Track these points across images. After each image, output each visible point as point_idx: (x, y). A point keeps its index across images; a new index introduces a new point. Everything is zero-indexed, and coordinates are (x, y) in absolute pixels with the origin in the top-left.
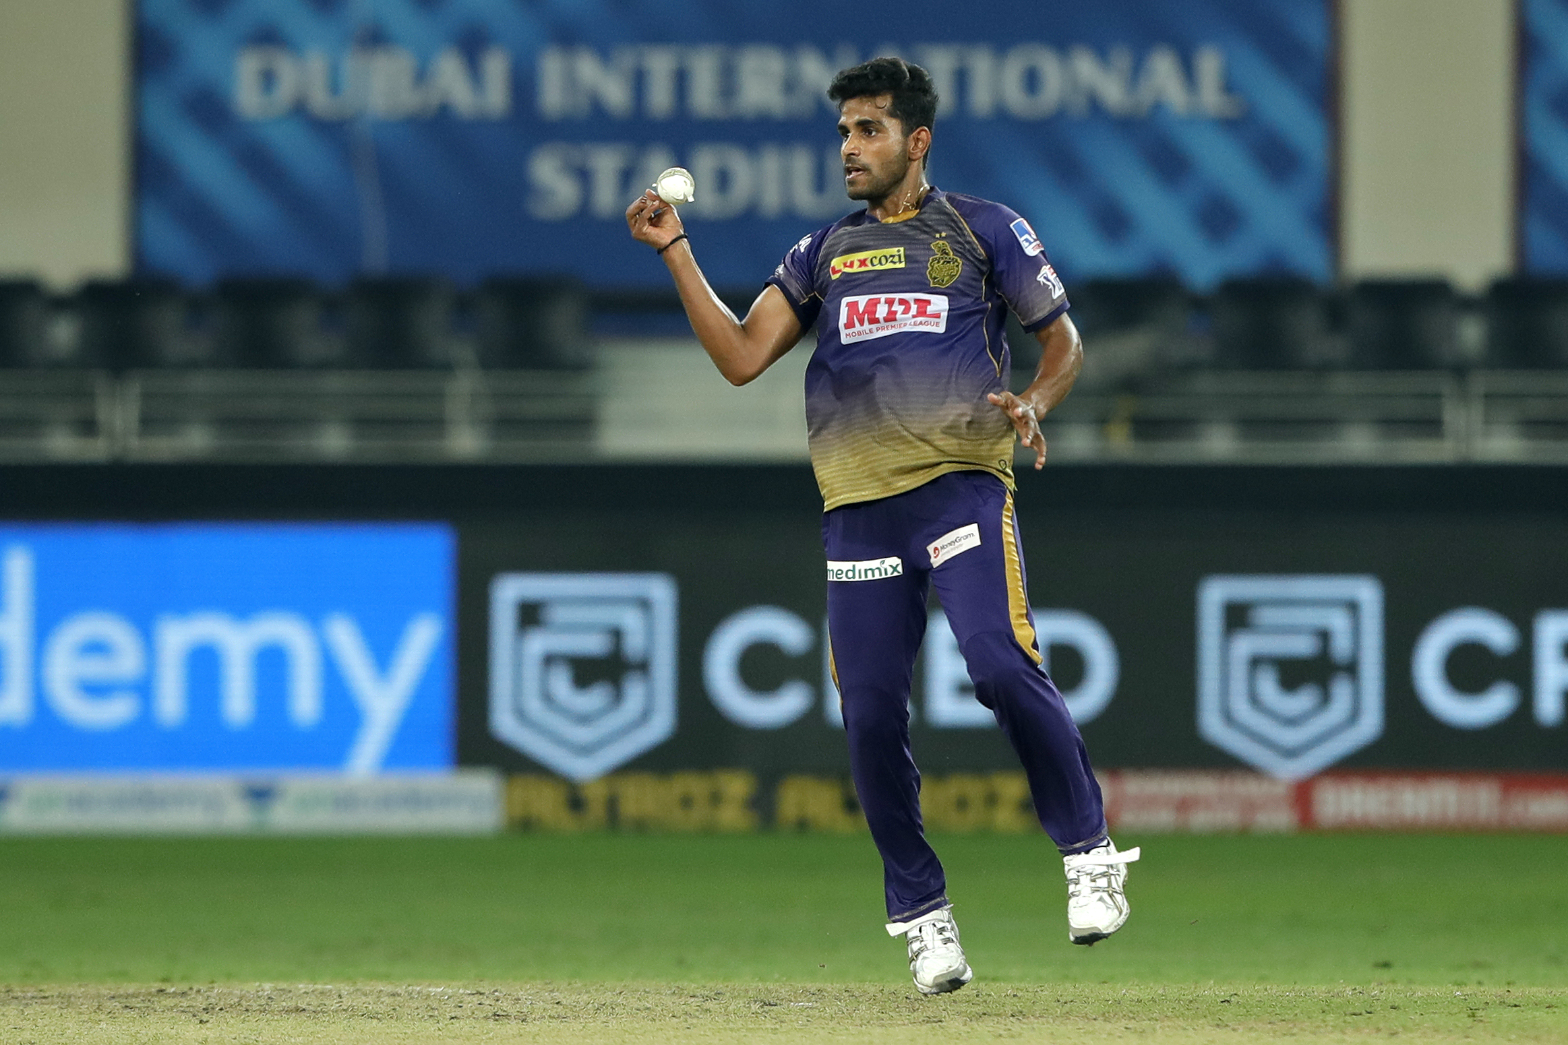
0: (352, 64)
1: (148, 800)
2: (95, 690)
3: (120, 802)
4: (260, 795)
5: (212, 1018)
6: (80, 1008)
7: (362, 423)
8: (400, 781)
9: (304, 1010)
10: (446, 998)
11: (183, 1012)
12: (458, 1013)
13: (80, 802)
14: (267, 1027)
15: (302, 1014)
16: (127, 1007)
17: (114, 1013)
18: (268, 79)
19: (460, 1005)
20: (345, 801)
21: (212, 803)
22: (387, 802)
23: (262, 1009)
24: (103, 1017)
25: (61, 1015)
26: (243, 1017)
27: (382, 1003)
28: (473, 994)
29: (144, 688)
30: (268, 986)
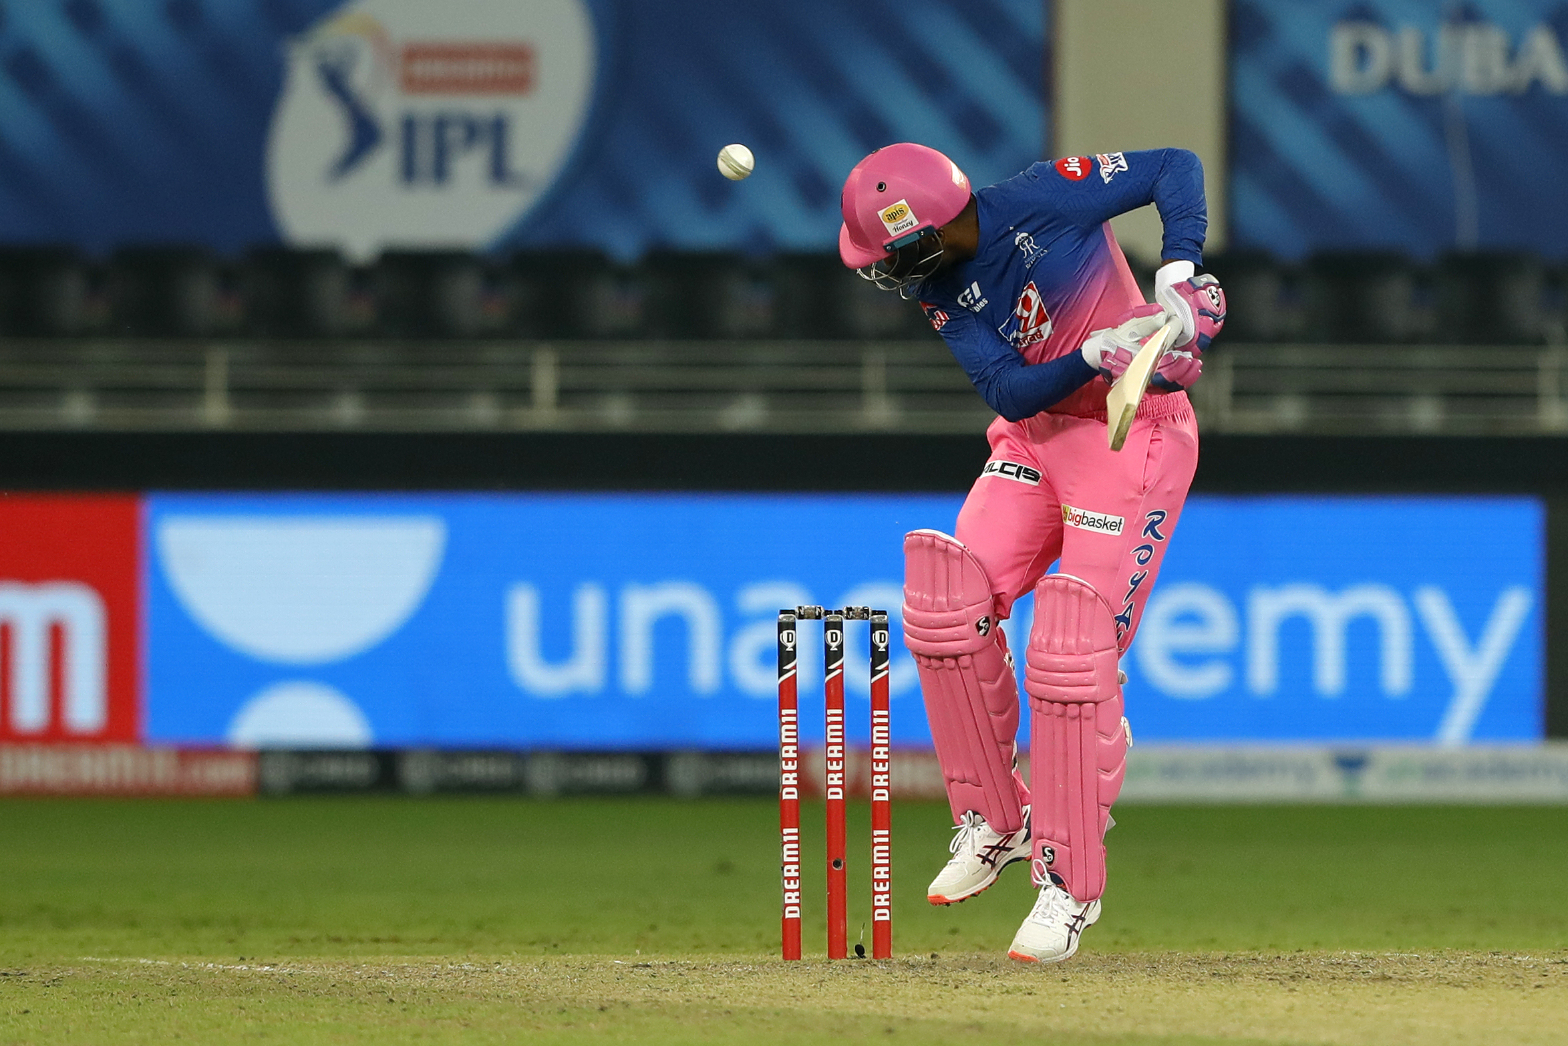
0: (1443, 40)
1: (1241, 769)
2: (1188, 659)
3: (1211, 771)
4: (1351, 765)
5: (1298, 986)
6: (1168, 976)
7: (1452, 397)
8: (1486, 752)
9: (1390, 978)
10: (1531, 966)
11: (1270, 979)
12: (1542, 981)
13: (1173, 771)
14: (1353, 995)
15: (1389, 981)
16: (1214, 974)
17: (1202, 981)
18: (1361, 54)
19: (1545, 974)
20: (1435, 771)
21: (1305, 772)
22: (1475, 772)
23: (1348, 976)
24: (1191, 984)
25: (1150, 982)
26: (1329, 985)
27: (1468, 971)
28: (1558, 963)
29: (1237, 658)
30: (1354, 954)
